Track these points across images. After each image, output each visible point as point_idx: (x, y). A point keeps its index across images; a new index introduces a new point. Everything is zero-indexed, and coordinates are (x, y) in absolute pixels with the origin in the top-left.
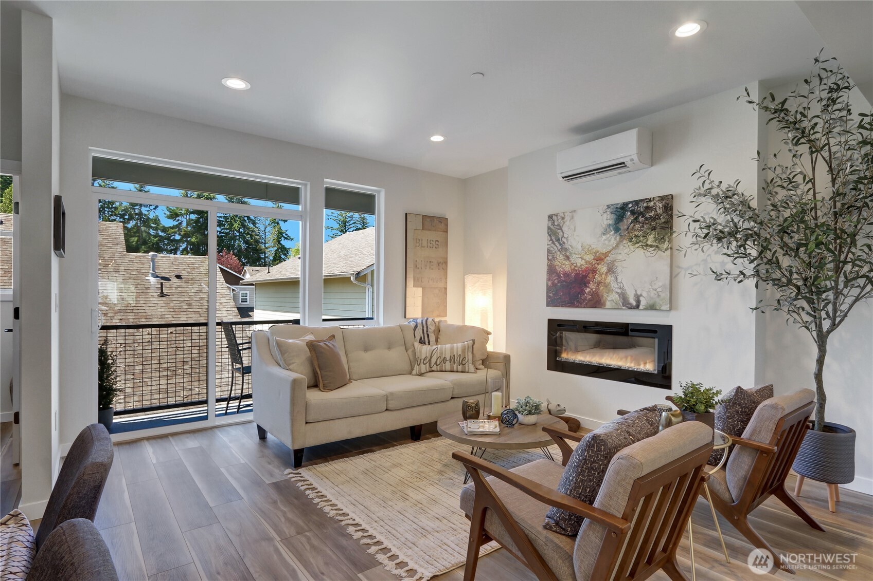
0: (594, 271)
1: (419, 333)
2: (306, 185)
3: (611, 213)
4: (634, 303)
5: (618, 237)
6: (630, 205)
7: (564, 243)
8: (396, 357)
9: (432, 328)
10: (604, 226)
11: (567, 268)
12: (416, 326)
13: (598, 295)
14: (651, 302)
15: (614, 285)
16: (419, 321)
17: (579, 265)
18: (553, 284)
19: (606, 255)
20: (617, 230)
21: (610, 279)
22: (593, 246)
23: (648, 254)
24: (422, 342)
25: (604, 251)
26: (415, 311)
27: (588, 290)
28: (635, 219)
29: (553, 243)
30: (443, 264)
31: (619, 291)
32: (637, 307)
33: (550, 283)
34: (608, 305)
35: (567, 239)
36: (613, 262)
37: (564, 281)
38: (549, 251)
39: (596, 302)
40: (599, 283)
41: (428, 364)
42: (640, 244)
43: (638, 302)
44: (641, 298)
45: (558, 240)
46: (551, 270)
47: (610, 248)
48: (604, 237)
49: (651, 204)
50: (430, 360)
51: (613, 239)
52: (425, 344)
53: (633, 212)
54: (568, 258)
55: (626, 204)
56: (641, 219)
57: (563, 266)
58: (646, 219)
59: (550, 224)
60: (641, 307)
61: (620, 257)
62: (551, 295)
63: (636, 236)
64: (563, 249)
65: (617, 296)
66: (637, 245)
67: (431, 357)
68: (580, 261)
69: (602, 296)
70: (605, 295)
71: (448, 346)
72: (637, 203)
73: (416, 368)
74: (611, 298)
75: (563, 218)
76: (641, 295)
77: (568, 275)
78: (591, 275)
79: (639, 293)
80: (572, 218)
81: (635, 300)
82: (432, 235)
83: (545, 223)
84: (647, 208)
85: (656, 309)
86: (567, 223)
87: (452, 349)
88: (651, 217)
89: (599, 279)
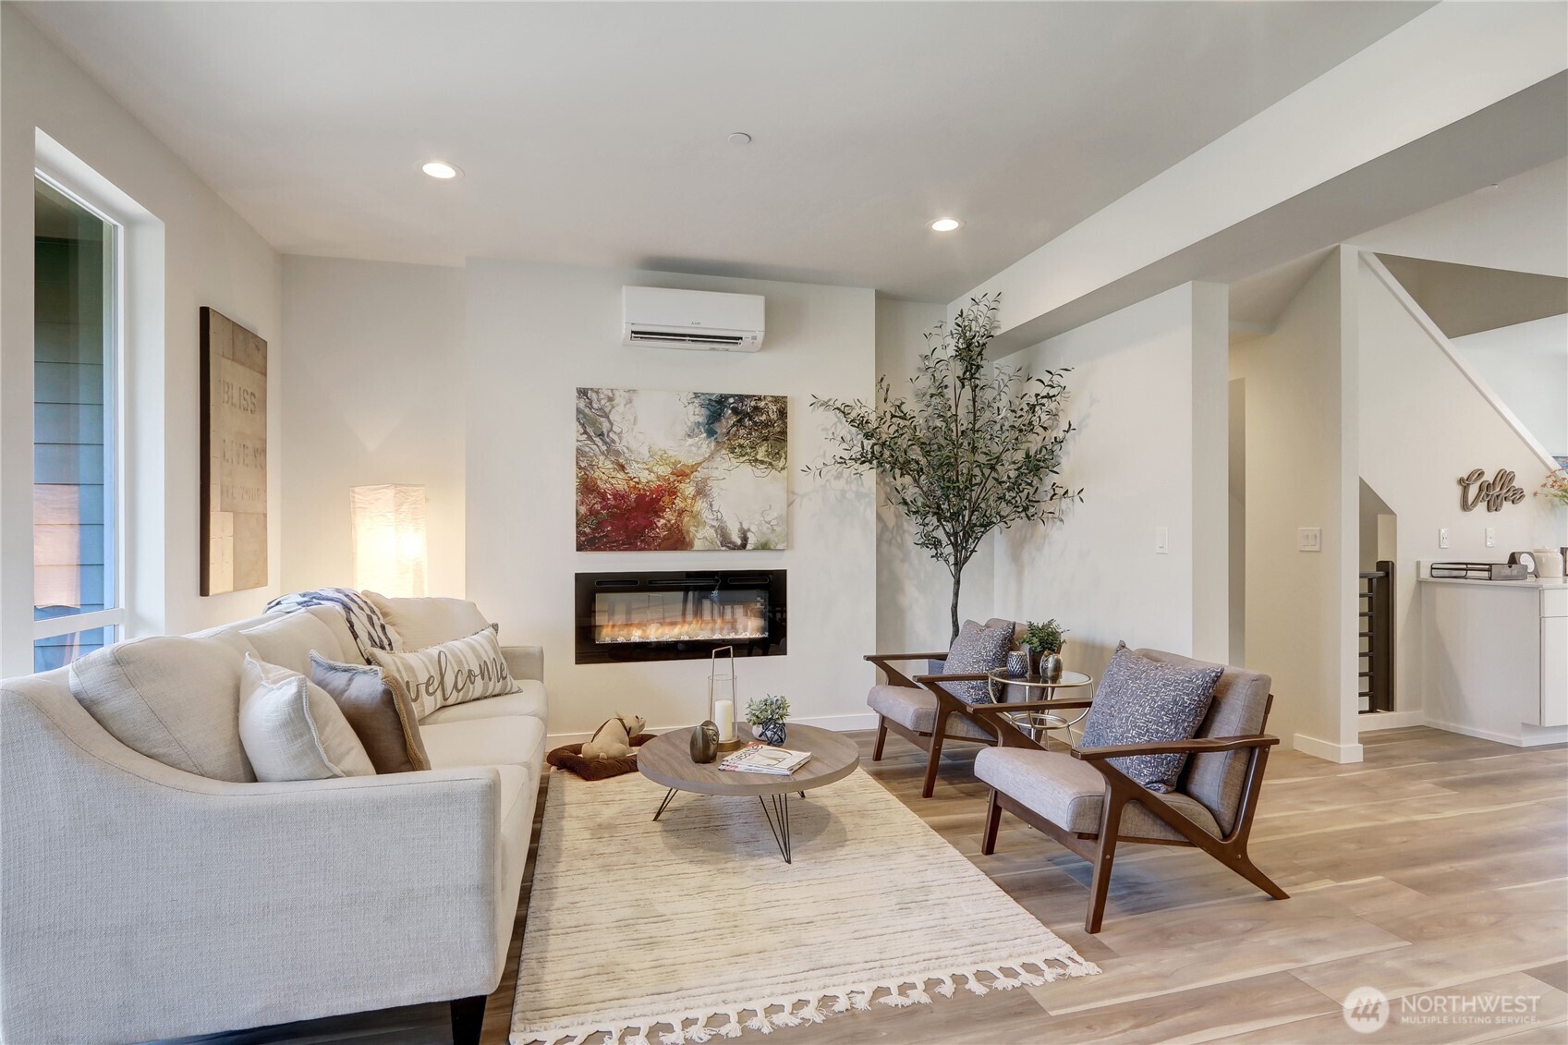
0: (673, 492)
3: (701, 406)
4: (739, 542)
5: (713, 444)
6: (731, 400)
7: (613, 441)
10: (689, 424)
11: (621, 486)
13: (680, 531)
14: (763, 540)
15: (707, 515)
17: (644, 481)
18: (592, 512)
19: (694, 468)
20: (711, 433)
21: (700, 505)
22: (670, 453)
23: (758, 473)
25: (691, 462)
27: (663, 521)
28: (739, 421)
29: (590, 438)
31: (715, 523)
32: (743, 546)
33: (583, 510)
34: (698, 544)
35: (619, 434)
36: (705, 481)
37: (615, 507)
38: (580, 453)
39: (677, 541)
40: (681, 512)
42: (746, 457)
43: (745, 539)
44: (749, 535)
45: (601, 435)
46: (587, 487)
47: (700, 459)
48: (690, 441)
49: (762, 404)
51: (705, 446)
53: (735, 411)
54: (622, 468)
55: (726, 397)
56: (746, 421)
57: (609, 478)
58: (755, 423)
59: (582, 405)
60: (749, 547)
61: (716, 474)
62: (587, 530)
63: (741, 446)
64: (611, 451)
65: (712, 531)
66: (742, 459)
67: (442, 676)
68: (645, 475)
69: (688, 532)
70: (692, 529)
72: (741, 398)
74: (702, 534)
75: (611, 399)
76: (749, 530)
77: (623, 497)
78: (666, 499)
79: (745, 527)
80: (630, 401)
81: (740, 537)
83: (573, 402)
84: (756, 409)
85: (769, 549)
86: (620, 408)
88: (762, 422)
89: (682, 505)
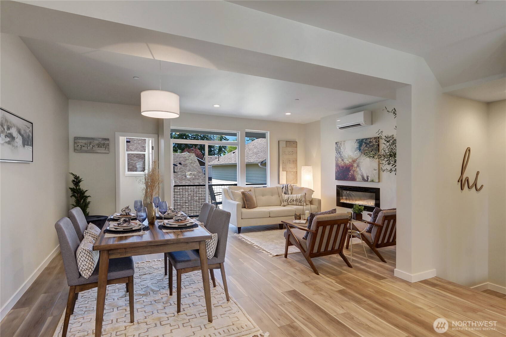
0: (352, 166)
1: (284, 190)
2: (239, 132)
3: (358, 143)
4: (366, 179)
5: (360, 153)
6: (364, 140)
7: (341, 154)
8: (275, 198)
9: (289, 188)
10: (355, 148)
11: (343, 164)
12: (283, 187)
13: (354, 176)
14: (372, 179)
15: (359, 172)
16: (285, 185)
17: (347, 163)
18: (338, 170)
19: (356, 159)
20: (360, 150)
21: (358, 169)
22: (352, 156)
23: (371, 160)
24: (285, 193)
25: (356, 158)
26: (283, 181)
27: (350, 173)
28: (366, 146)
29: (337, 154)
30: (295, 161)
31: (361, 174)
32: (367, 181)
33: (336, 170)
34: (357, 180)
35: (342, 152)
36: (359, 163)
37: (342, 170)
38: (336, 157)
39: (353, 179)
40: (354, 171)
41: (287, 202)
42: (368, 156)
43: (368, 179)
44: (369, 177)
45: (339, 153)
46: (337, 165)
47: (357, 157)
48: (356, 152)
49: (371, 140)
50: (288, 200)
51: (359, 153)
52: (286, 194)
53: (365, 143)
54: (343, 160)
55: (363, 140)
56: (368, 146)
57: (341, 164)
58: (370, 146)
59: (336, 146)
60: (369, 181)
61: (361, 161)
62: (337, 175)
63: (367, 153)
64: (341, 157)
65: (360, 176)
66: (367, 156)
67: (288, 199)
68: (347, 162)
69: (355, 176)
70: (356, 175)
71: (295, 195)
72: (366, 139)
73: (283, 203)
74: (359, 177)
75: (341, 144)
76: (369, 176)
77: (343, 167)
78: (351, 168)
79: (368, 175)
80: (344, 144)
81: (367, 178)
82: (290, 149)
83: (334, 146)
84: (370, 142)
85: (374, 182)
86: (342, 146)
87: (297, 196)
88: (371, 145)
89: (354, 169)
